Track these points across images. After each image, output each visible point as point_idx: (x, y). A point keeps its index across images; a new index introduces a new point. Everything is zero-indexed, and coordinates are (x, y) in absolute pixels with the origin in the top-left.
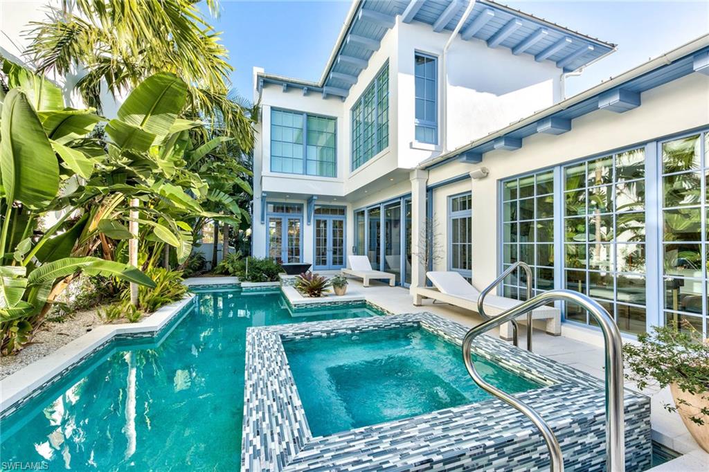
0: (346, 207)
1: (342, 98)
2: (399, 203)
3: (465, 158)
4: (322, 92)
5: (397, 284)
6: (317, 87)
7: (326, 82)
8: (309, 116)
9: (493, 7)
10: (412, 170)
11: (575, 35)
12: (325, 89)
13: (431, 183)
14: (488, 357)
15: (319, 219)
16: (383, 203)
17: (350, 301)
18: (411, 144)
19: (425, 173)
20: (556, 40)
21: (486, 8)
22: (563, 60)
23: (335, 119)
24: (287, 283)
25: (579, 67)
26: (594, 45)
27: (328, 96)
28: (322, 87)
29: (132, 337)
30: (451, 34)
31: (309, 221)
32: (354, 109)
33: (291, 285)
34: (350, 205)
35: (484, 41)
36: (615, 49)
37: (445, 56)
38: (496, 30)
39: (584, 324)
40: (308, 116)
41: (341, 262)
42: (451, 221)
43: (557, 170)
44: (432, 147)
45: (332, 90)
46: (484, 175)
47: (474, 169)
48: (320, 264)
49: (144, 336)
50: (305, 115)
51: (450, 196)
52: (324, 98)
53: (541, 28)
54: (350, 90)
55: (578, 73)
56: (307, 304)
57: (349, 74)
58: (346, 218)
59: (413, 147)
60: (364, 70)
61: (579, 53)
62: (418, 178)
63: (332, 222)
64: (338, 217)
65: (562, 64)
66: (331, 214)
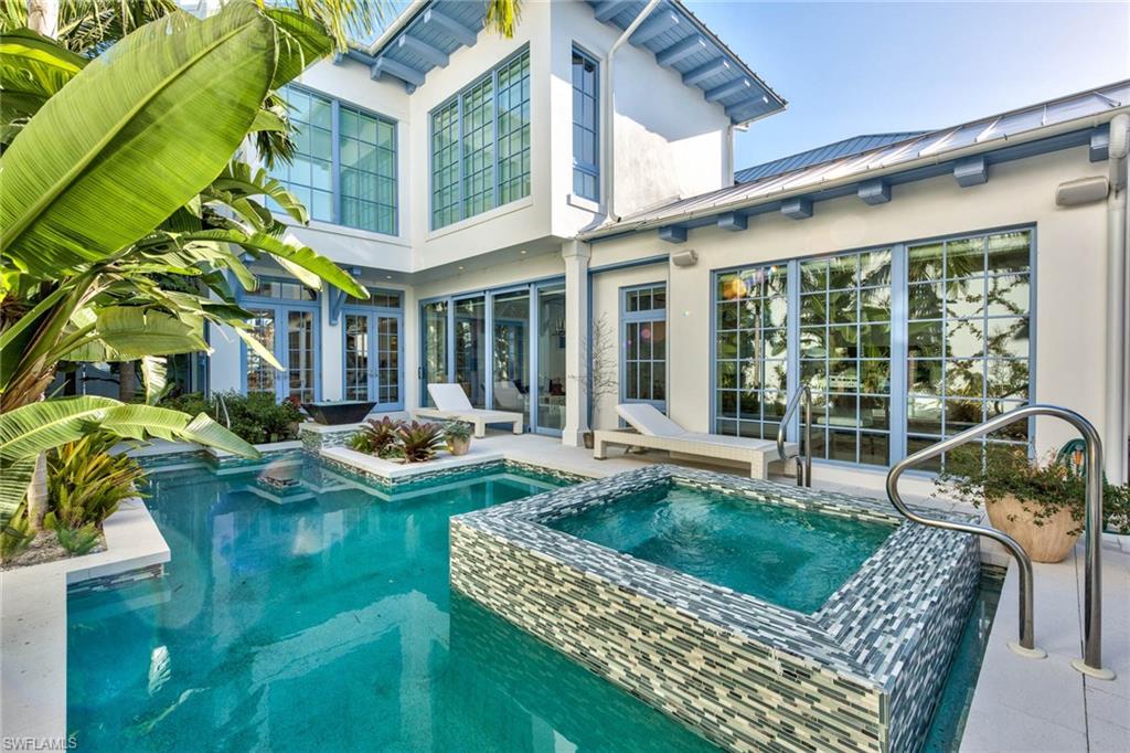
0: (403, 292)
1: (408, 86)
2: (527, 292)
3: (669, 234)
4: (371, 65)
5: (526, 430)
6: (366, 53)
7: (388, 48)
8: (345, 107)
9: (679, 10)
10: (569, 241)
11: (752, 77)
12: (380, 61)
13: (595, 265)
14: (802, 506)
15: (351, 313)
16: (490, 290)
17: (482, 464)
18: (569, 197)
19: (586, 247)
20: (732, 78)
21: (669, 8)
22: (733, 106)
23: (393, 123)
24: (331, 442)
25: (747, 120)
26: (769, 96)
27: (383, 76)
28: (376, 55)
29: (108, 584)
30: (622, 33)
31: (333, 316)
32: (436, 113)
33: (339, 443)
34: (412, 289)
35: (653, 54)
36: (786, 107)
37: (610, 63)
38: (672, 42)
39: (822, 460)
40: (341, 106)
41: (395, 398)
42: (625, 326)
43: (792, 265)
44: (594, 206)
45: (392, 67)
46: (689, 262)
47: (677, 252)
48: (386, 402)
49: (137, 578)
50: (335, 105)
51: (622, 288)
52: (375, 79)
53: (722, 57)
54: (427, 76)
55: (743, 128)
56: (413, 476)
57: (435, 47)
58: (403, 314)
59: (572, 203)
60: (464, 47)
61: (752, 103)
62: (578, 255)
63: (376, 320)
64: (388, 313)
65: (729, 112)
66: (376, 305)
